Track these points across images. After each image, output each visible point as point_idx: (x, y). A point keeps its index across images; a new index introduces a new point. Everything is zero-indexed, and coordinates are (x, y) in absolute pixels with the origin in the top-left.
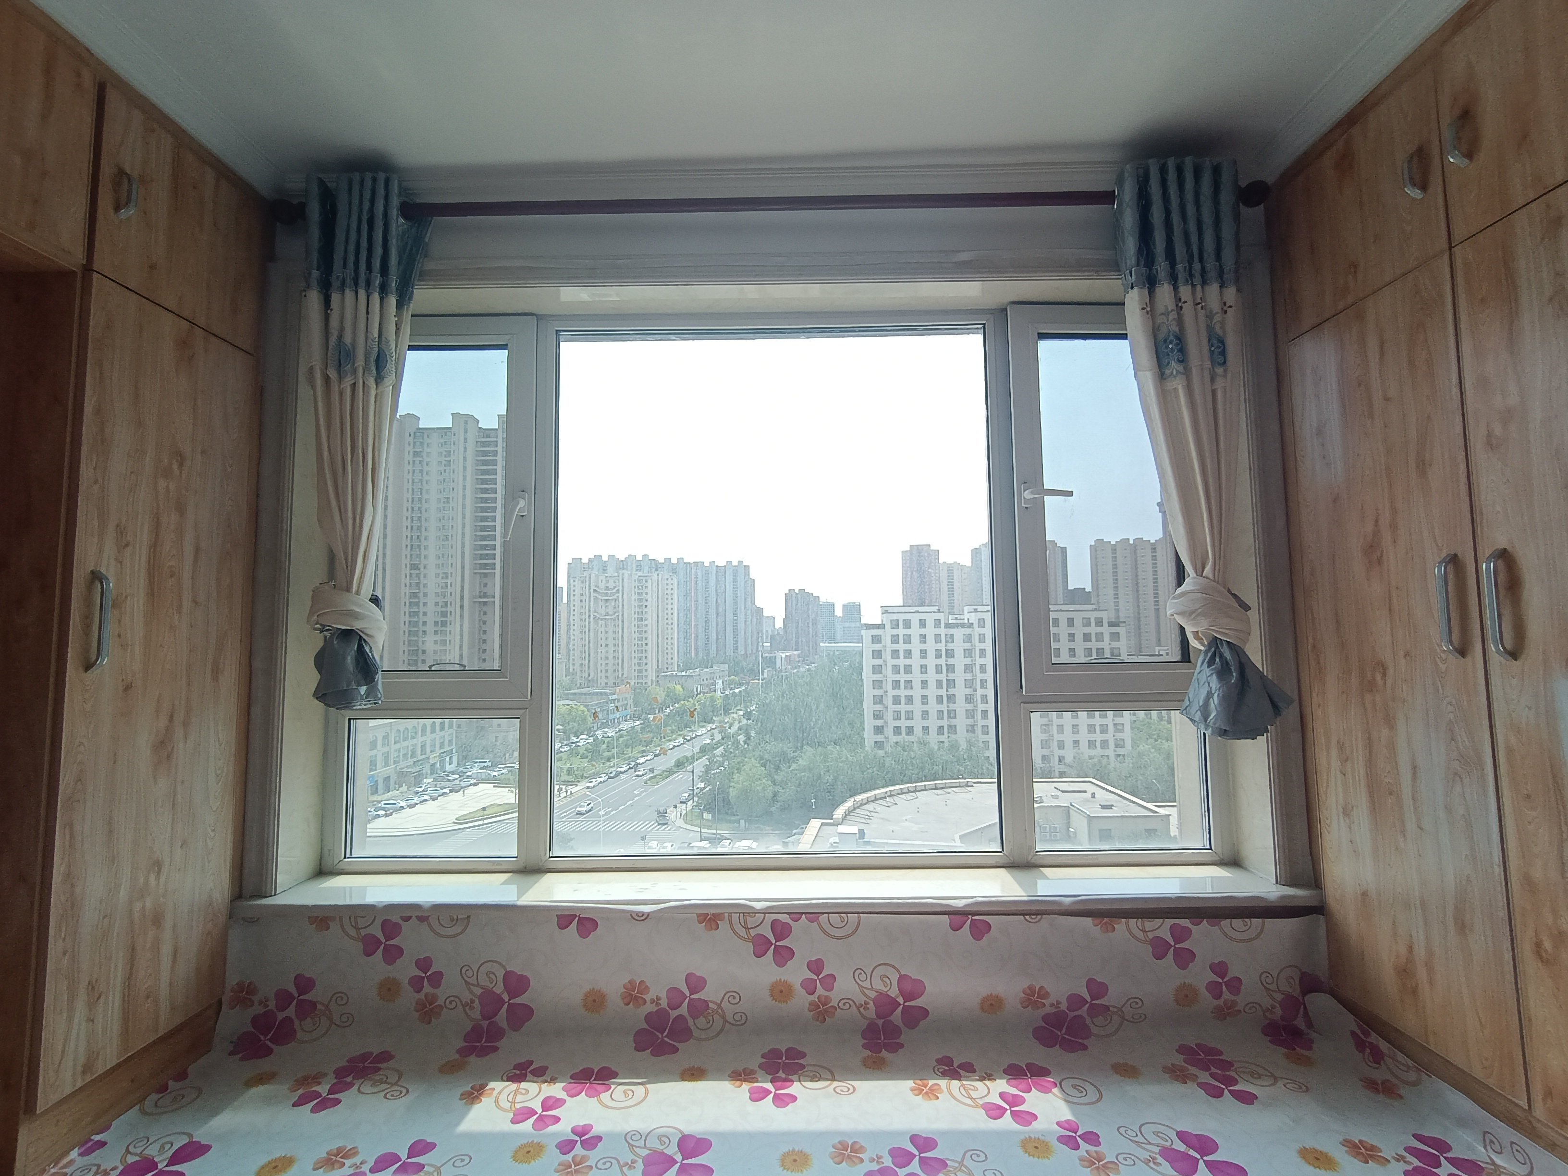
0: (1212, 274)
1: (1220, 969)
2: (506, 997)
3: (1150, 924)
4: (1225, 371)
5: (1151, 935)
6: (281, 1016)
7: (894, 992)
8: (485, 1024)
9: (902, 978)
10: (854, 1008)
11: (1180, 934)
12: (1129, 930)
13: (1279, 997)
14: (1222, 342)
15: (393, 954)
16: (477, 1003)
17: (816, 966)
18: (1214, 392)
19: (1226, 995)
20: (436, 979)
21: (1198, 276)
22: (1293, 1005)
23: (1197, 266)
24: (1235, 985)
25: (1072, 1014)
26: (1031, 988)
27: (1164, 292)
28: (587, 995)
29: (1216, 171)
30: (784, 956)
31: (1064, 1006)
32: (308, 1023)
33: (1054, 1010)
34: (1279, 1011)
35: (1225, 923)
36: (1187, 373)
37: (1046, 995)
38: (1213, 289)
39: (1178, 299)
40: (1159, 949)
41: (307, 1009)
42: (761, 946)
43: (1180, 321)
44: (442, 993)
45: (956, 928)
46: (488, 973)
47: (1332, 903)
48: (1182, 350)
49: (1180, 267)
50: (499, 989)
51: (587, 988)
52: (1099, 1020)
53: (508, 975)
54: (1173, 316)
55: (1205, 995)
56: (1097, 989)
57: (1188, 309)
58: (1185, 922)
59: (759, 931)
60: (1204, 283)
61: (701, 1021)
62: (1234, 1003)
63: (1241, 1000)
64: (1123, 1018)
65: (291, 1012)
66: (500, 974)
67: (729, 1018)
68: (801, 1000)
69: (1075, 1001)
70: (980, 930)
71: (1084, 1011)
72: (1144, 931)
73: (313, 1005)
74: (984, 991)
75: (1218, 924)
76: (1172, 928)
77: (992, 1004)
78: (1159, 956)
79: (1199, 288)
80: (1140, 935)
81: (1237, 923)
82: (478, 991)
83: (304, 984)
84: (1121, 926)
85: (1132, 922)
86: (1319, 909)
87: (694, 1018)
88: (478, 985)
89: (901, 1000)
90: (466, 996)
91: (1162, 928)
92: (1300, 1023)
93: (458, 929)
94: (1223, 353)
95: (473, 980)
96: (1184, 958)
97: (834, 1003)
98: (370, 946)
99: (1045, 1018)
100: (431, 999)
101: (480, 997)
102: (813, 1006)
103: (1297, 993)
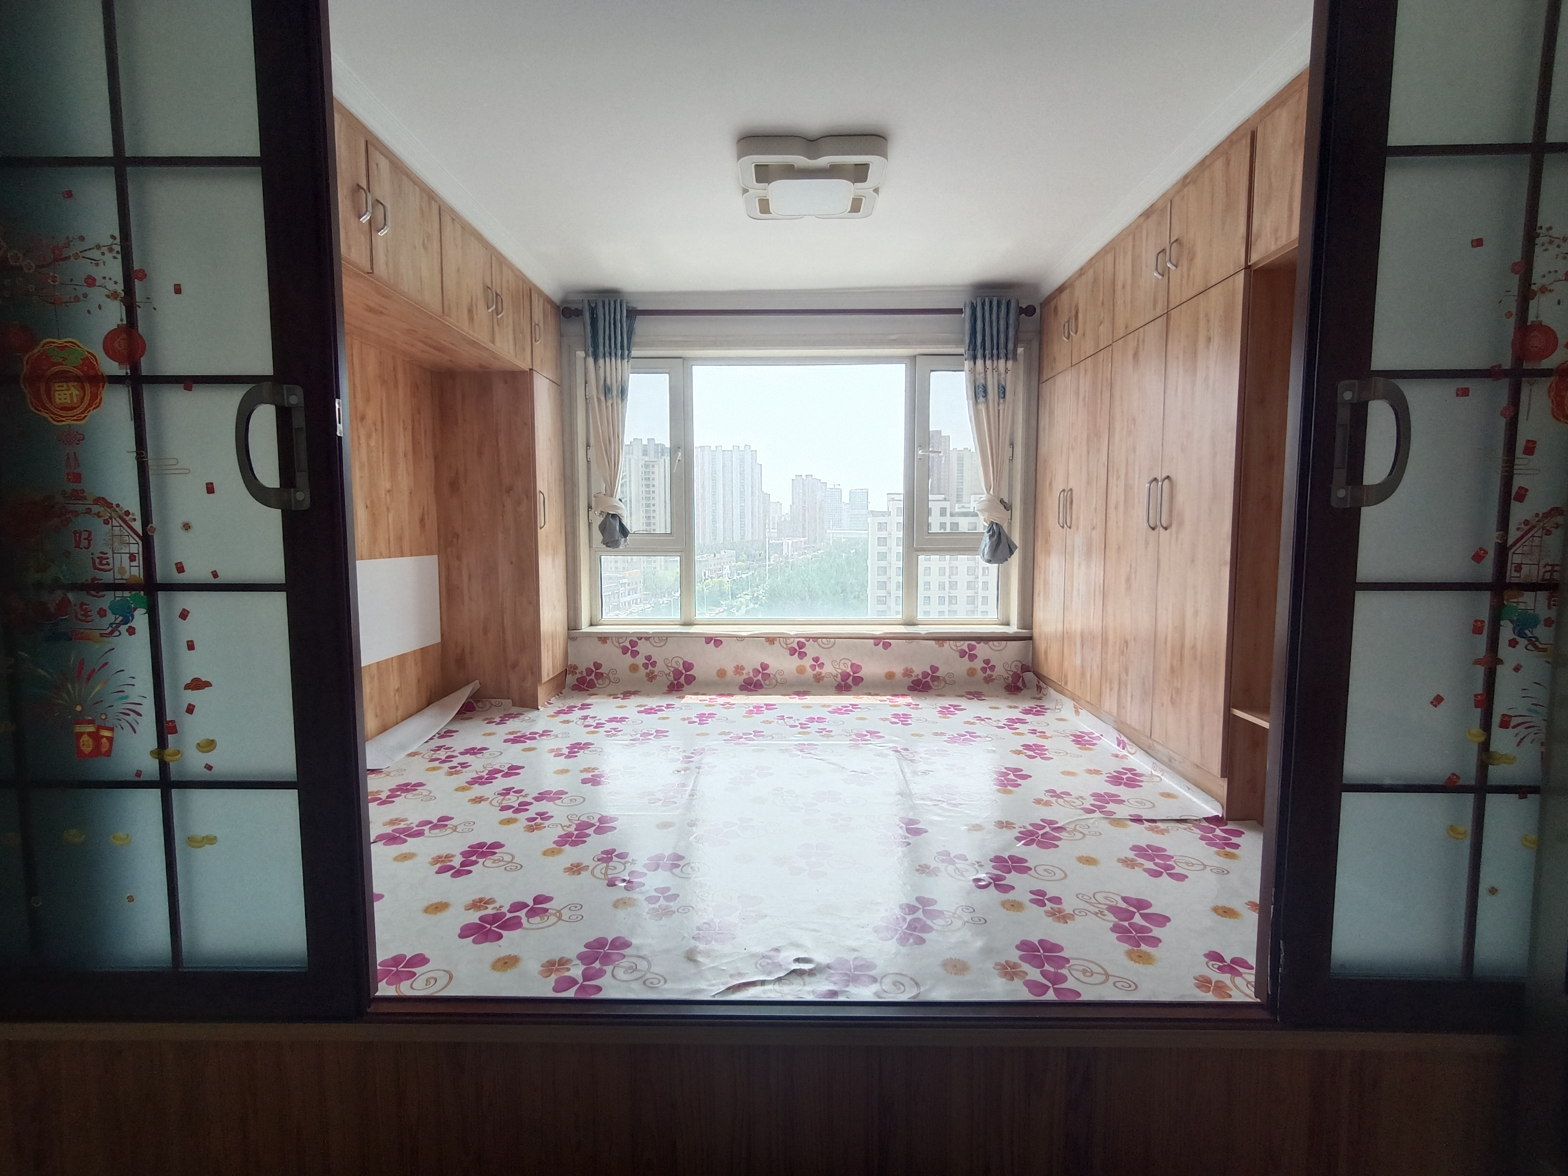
0: (1002, 355)
1: (987, 662)
2: (684, 671)
3: (959, 643)
4: (1004, 401)
5: (959, 648)
6: (588, 678)
7: (849, 670)
8: (675, 682)
9: (852, 665)
10: (832, 677)
11: (972, 648)
12: (950, 645)
13: (1011, 673)
14: (1004, 388)
15: (635, 654)
16: (672, 674)
17: (816, 660)
18: (999, 411)
19: (989, 672)
20: (654, 664)
21: (995, 356)
22: (1017, 677)
23: (995, 351)
24: (993, 668)
25: (924, 680)
26: (907, 669)
27: (980, 362)
28: (718, 671)
29: (1008, 303)
30: (802, 655)
31: (920, 677)
32: (600, 681)
33: (916, 678)
34: (1010, 679)
35: (991, 643)
36: (987, 401)
37: (913, 672)
38: (1002, 362)
39: (985, 367)
40: (963, 654)
41: (599, 676)
42: (793, 651)
43: (985, 379)
44: (656, 670)
45: (876, 645)
46: (676, 662)
47: (1036, 634)
48: (985, 391)
49: (987, 352)
50: (681, 668)
51: (718, 668)
52: (936, 683)
53: (684, 663)
54: (983, 375)
55: (980, 672)
56: (934, 669)
57: (989, 372)
58: (973, 643)
59: (792, 645)
60: (998, 358)
61: (767, 682)
62: (992, 676)
63: (995, 674)
64: (946, 682)
65: (593, 677)
66: (681, 662)
67: (779, 681)
68: (810, 672)
69: (925, 674)
70: (887, 646)
71: (929, 679)
72: (956, 646)
73: (602, 674)
74: (887, 670)
75: (987, 644)
76: (969, 645)
77: (890, 675)
78: (962, 657)
79: (995, 362)
80: (955, 648)
81: (996, 643)
82: (672, 669)
83: (598, 666)
84: (947, 644)
85: (951, 642)
86: (1030, 638)
87: (764, 680)
88: (672, 667)
89: (851, 673)
90: (667, 671)
91: (964, 645)
92: (1020, 684)
93: (662, 644)
94: (1004, 393)
95: (670, 665)
96: (973, 657)
97: (823, 675)
98: (625, 650)
99: (913, 682)
100: (652, 672)
101: (673, 672)
102: (815, 676)
103: (1019, 672)
